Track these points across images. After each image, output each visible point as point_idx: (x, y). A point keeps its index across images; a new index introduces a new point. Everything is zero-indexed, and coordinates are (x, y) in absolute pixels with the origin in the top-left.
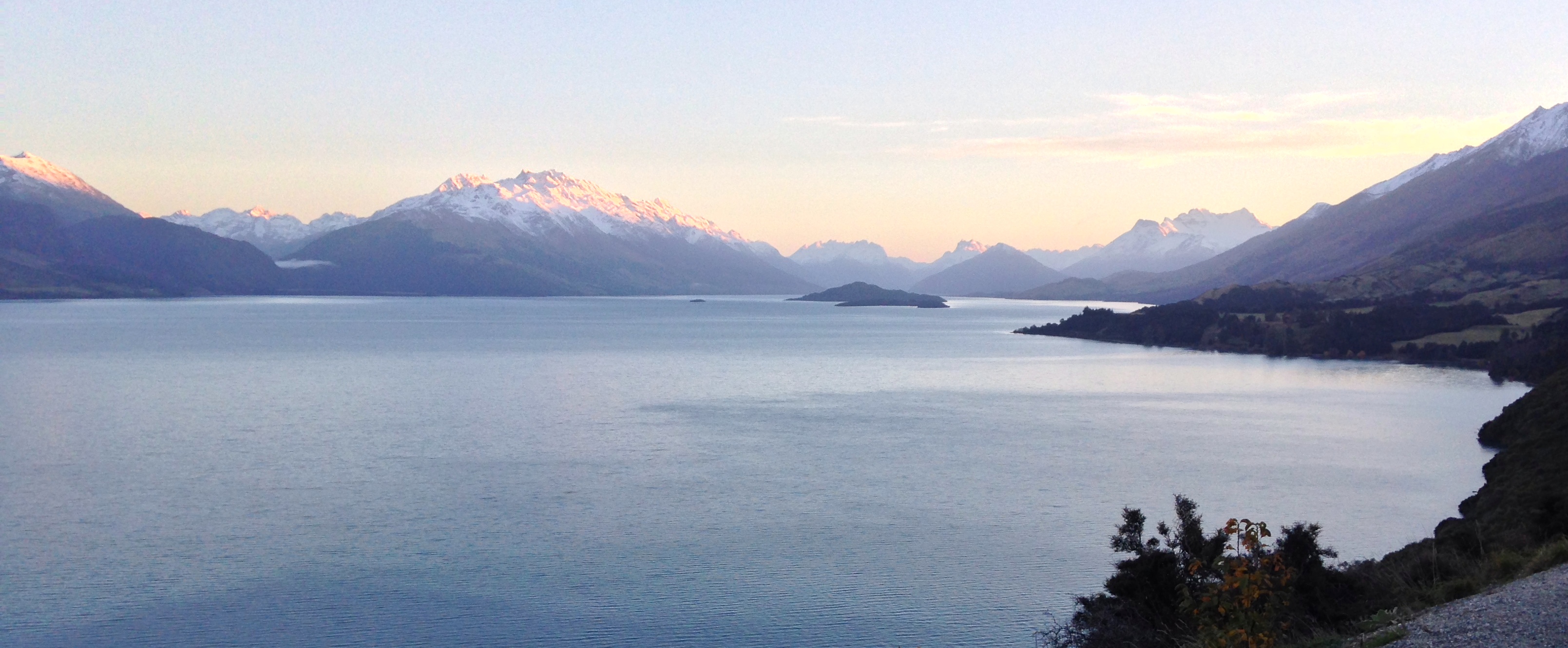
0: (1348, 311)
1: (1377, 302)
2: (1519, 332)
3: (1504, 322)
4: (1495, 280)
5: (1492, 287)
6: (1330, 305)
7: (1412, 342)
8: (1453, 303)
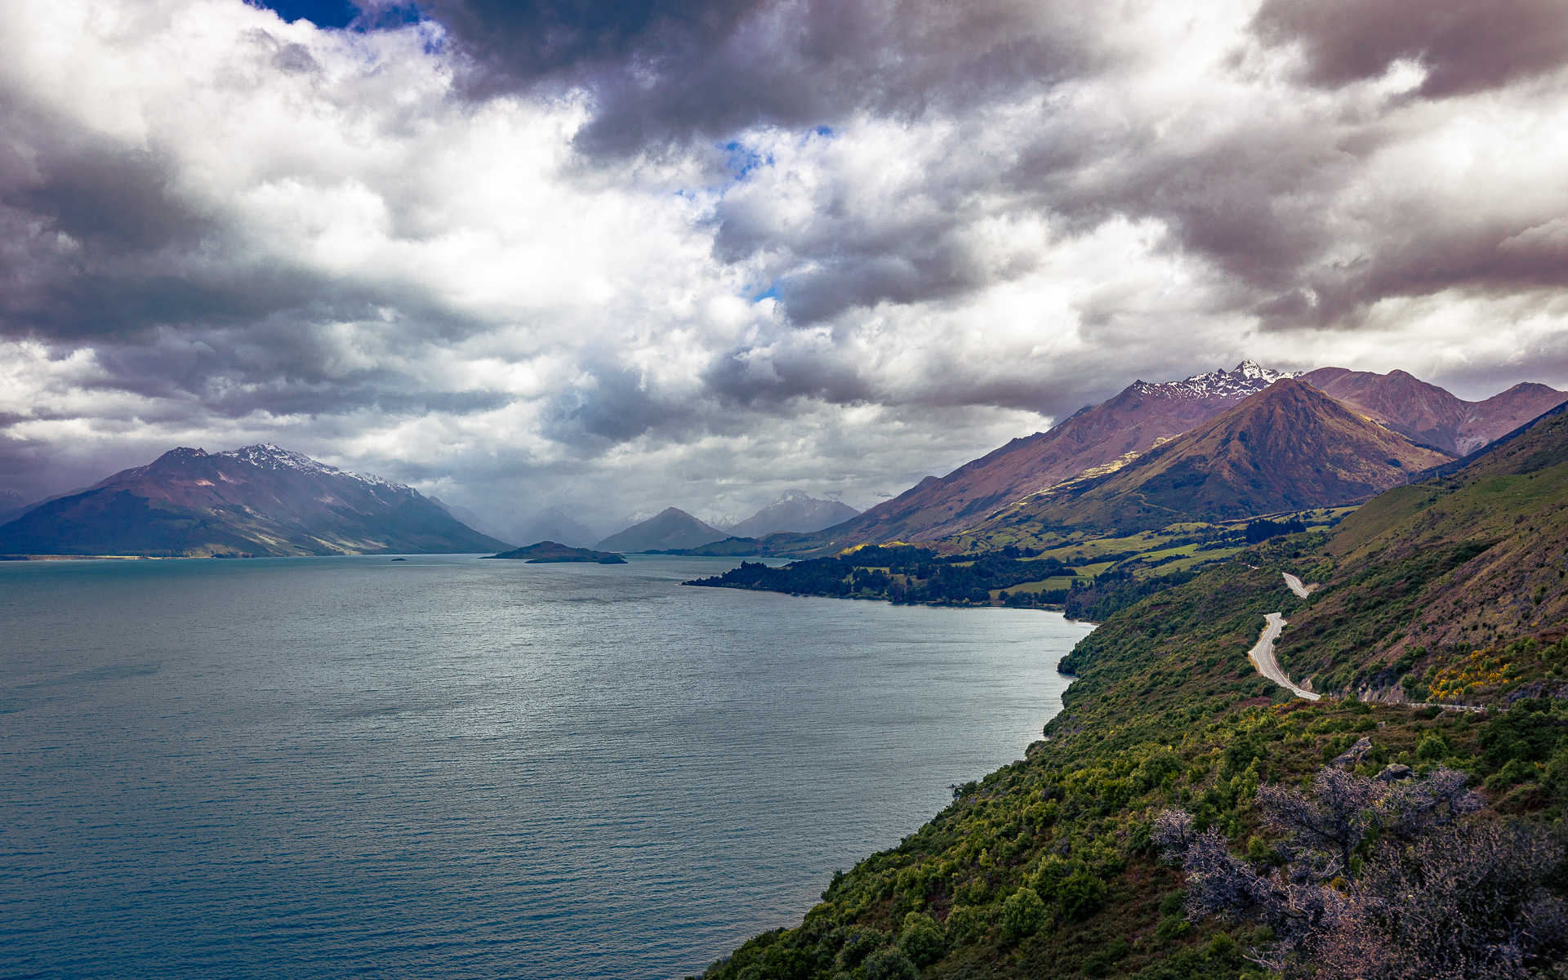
0: (953, 565)
1: (977, 557)
2: (1085, 582)
3: (1073, 573)
4: (1064, 540)
5: (1062, 545)
6: (940, 561)
7: (1005, 590)
8: (1033, 559)
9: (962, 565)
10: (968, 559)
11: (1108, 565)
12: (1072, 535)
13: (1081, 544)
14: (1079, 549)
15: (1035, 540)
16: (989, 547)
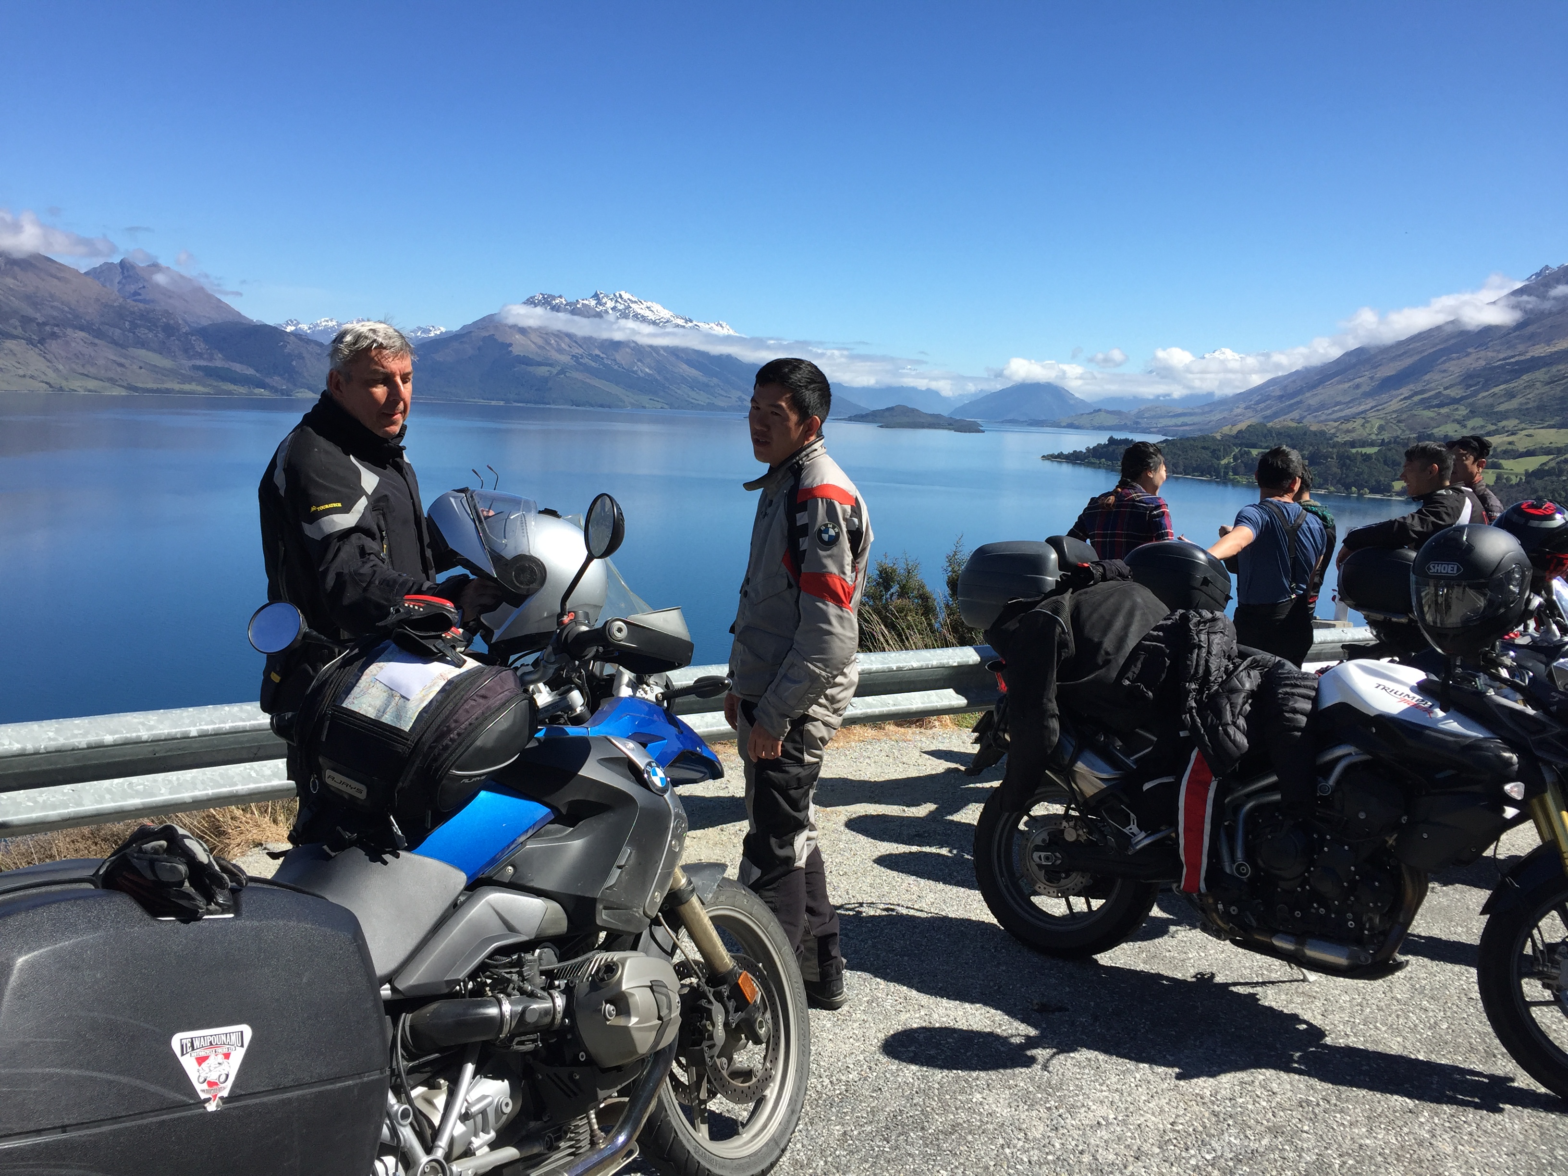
0: (1354, 451)
1: (1383, 444)
6: (1338, 445)
9: (1364, 450)
10: (1372, 444)
11: (1544, 459)
12: (1504, 423)
13: (1513, 434)
14: (1510, 439)
15: (1457, 426)
16: (1399, 432)
